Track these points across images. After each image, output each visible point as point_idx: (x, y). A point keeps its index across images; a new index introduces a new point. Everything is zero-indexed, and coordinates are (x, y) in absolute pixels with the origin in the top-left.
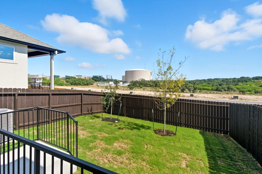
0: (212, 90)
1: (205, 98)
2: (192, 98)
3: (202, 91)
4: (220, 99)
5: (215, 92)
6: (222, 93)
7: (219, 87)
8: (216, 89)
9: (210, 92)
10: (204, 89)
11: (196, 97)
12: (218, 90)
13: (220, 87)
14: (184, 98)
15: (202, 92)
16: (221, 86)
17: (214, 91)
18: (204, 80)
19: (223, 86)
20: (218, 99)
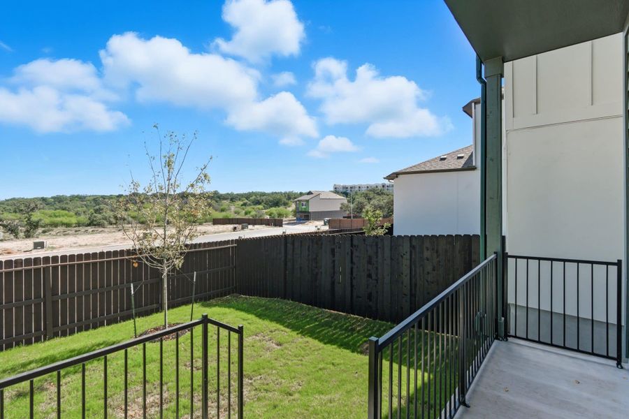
0: (79, 225)
1: (80, 246)
2: (40, 254)
3: (52, 230)
4: (118, 244)
5: (90, 229)
6: (106, 230)
7: (95, 217)
8: (89, 222)
9: (76, 231)
10: (55, 225)
11: (53, 248)
12: (95, 223)
13: (99, 216)
14: (13, 257)
15: (52, 233)
16: (100, 213)
17: (87, 228)
18: (44, 199)
19: (104, 214)
20: (113, 244)
